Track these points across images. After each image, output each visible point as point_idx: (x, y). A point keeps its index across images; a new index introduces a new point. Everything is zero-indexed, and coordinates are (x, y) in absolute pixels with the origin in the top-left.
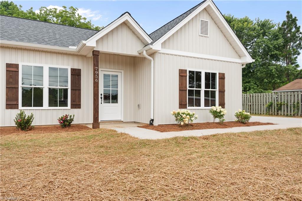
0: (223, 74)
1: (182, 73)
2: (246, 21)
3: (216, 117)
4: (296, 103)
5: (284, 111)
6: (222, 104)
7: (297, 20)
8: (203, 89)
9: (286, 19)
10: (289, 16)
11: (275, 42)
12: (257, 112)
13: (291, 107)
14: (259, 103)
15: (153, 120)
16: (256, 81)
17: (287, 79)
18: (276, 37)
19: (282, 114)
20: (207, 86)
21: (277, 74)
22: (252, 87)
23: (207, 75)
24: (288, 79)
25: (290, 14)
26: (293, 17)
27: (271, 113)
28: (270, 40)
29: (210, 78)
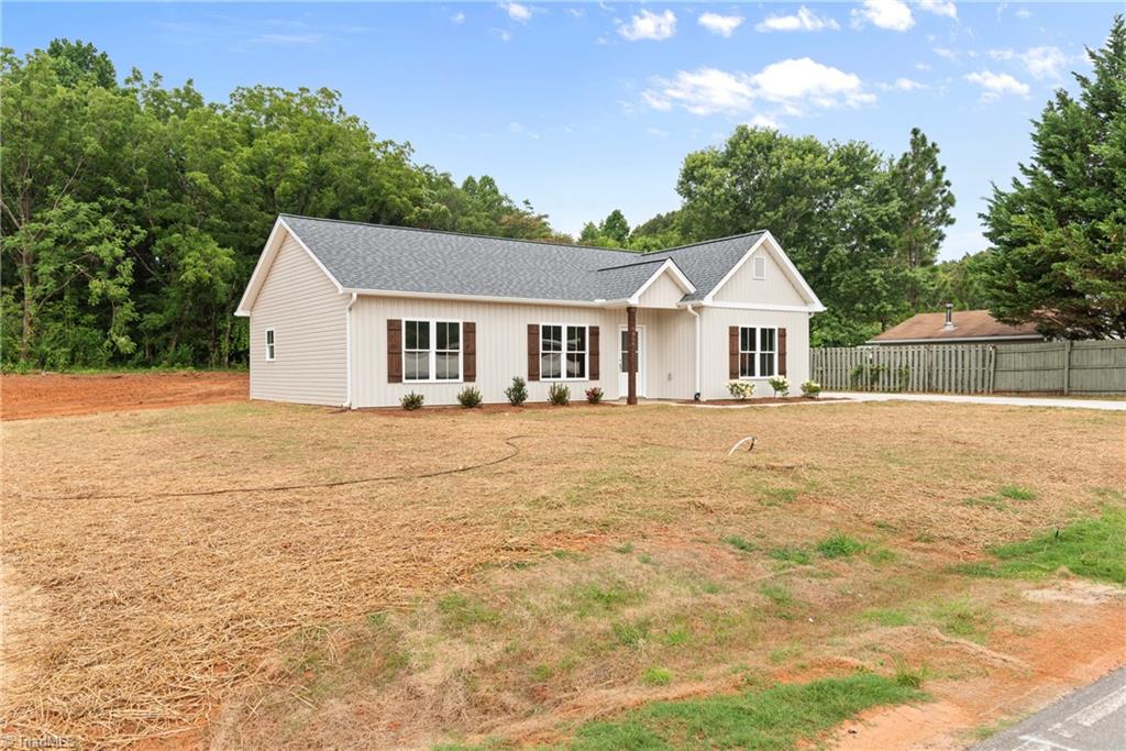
0: (784, 330)
1: (733, 331)
2: (810, 151)
3: (776, 390)
4: (903, 368)
5: (884, 382)
6: (783, 372)
7: (938, 151)
8: (758, 351)
9: (909, 149)
10: (918, 139)
11: (882, 210)
12: (834, 386)
13: (895, 375)
14: (839, 368)
15: (699, 394)
16: (837, 307)
17: (909, 304)
18: (882, 196)
19: (881, 388)
20: (763, 348)
21: (888, 291)
22: (826, 321)
23: (763, 331)
24: (913, 304)
25: (919, 136)
26: (929, 145)
27: (860, 387)
28: (869, 201)
29: (767, 334)
